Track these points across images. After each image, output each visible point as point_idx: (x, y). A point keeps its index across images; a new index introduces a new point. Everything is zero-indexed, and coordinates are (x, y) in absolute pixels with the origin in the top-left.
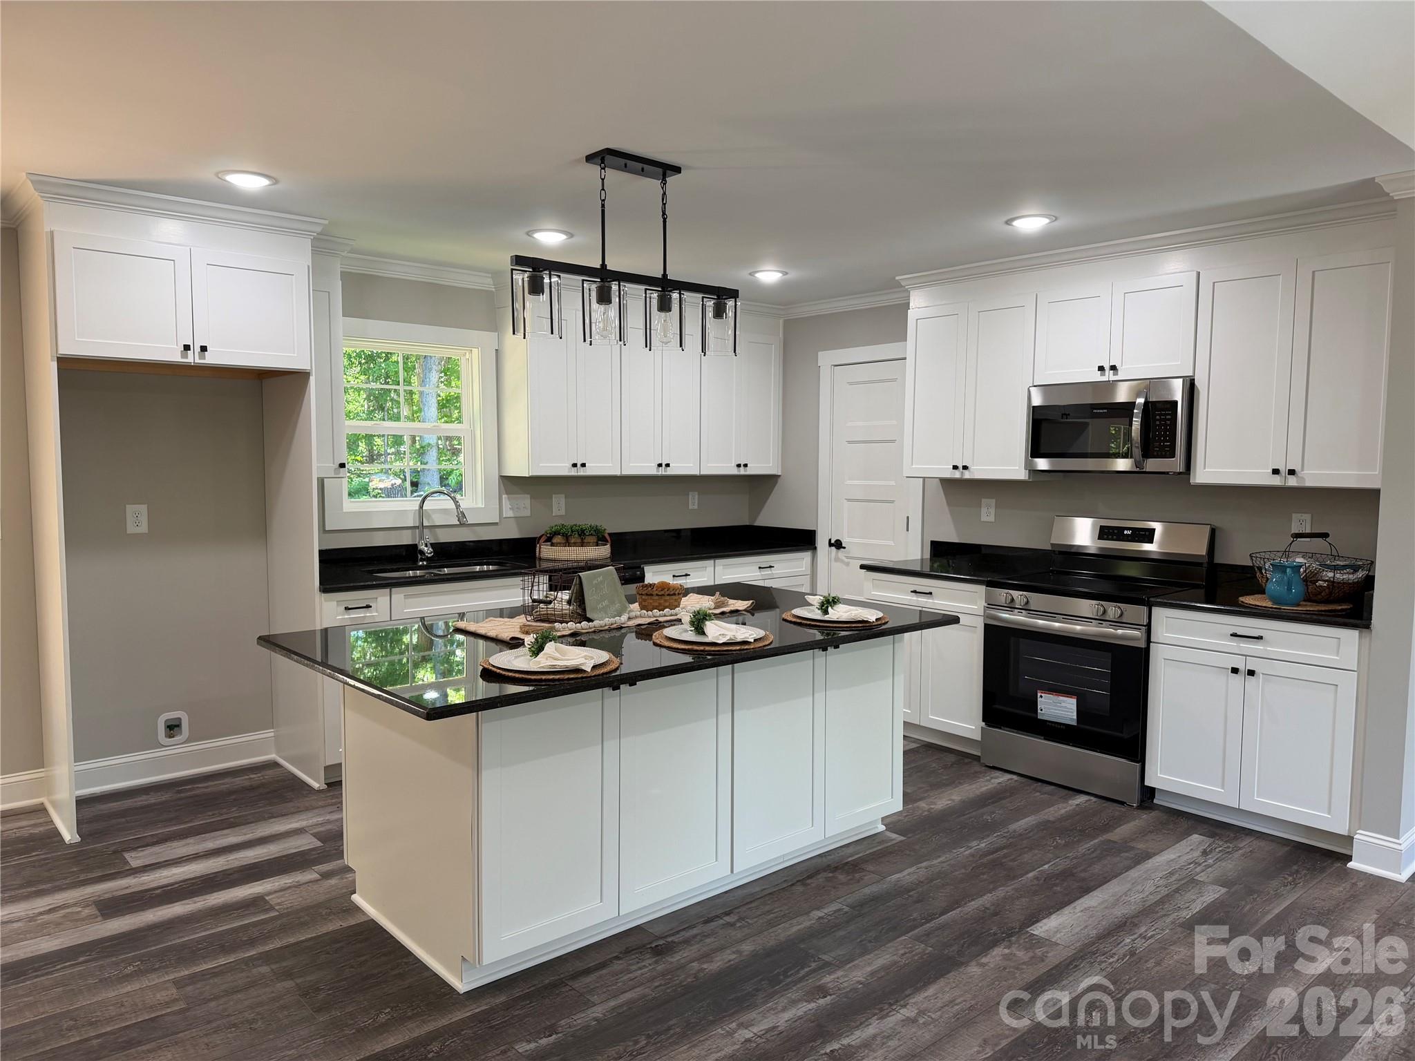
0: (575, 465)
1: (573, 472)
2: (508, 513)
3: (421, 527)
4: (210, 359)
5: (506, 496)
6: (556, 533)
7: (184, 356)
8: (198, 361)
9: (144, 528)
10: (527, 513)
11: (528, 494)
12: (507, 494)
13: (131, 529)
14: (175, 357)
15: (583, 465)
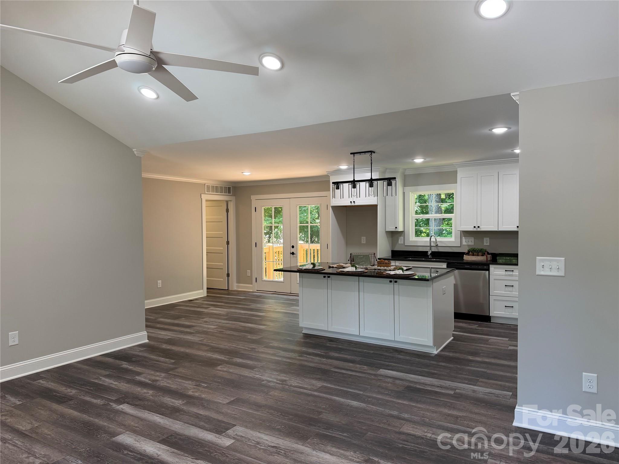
0: (475, 227)
1: (475, 230)
2: (464, 243)
3: (430, 246)
4: (356, 204)
5: (463, 237)
7: (351, 204)
8: (354, 205)
9: (365, 242)
10: (473, 244)
11: (473, 238)
13: (362, 242)
14: (349, 204)
15: (479, 227)
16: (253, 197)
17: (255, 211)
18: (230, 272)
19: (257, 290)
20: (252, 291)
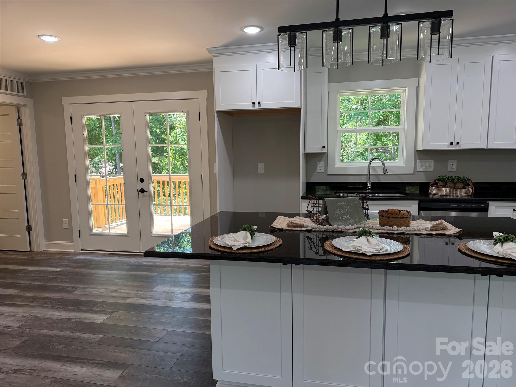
0: (452, 143)
1: (451, 147)
2: (420, 168)
3: (369, 175)
4: (263, 107)
5: (419, 160)
6: (439, 180)
7: (254, 106)
8: (258, 108)
9: (263, 171)
10: (432, 169)
11: (432, 160)
12: (420, 159)
13: (259, 171)
14: (250, 107)
15: (458, 143)
16: (66, 101)
17: (72, 123)
18: (32, 224)
19: (82, 250)
20: (73, 251)
